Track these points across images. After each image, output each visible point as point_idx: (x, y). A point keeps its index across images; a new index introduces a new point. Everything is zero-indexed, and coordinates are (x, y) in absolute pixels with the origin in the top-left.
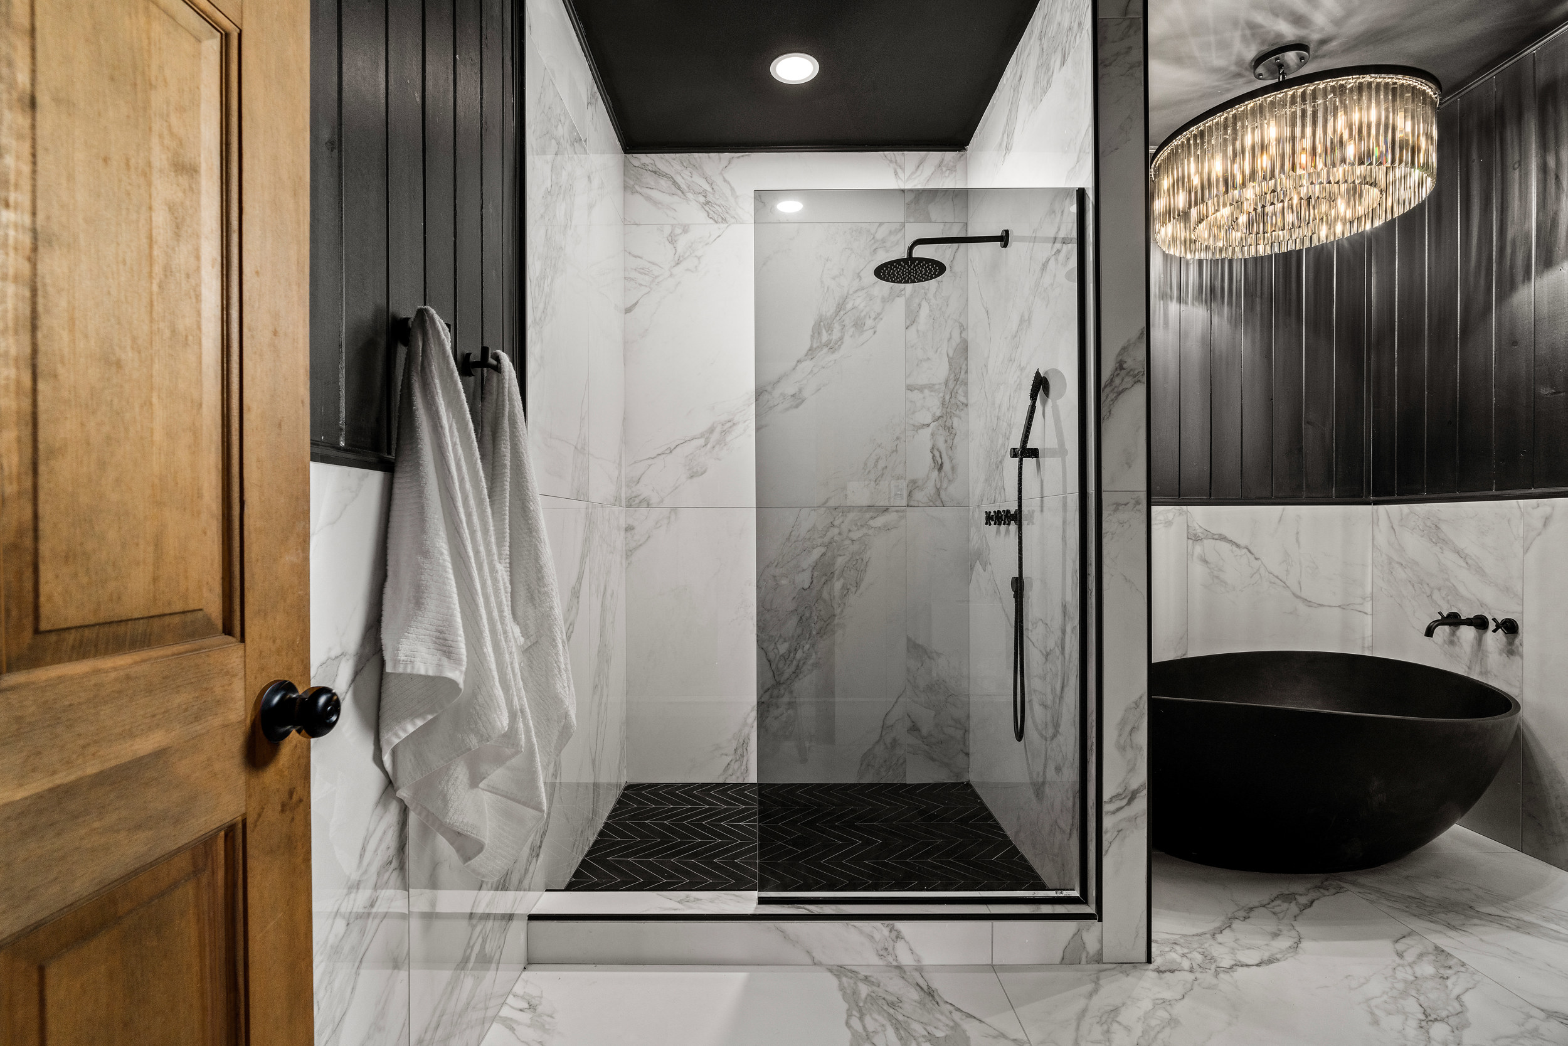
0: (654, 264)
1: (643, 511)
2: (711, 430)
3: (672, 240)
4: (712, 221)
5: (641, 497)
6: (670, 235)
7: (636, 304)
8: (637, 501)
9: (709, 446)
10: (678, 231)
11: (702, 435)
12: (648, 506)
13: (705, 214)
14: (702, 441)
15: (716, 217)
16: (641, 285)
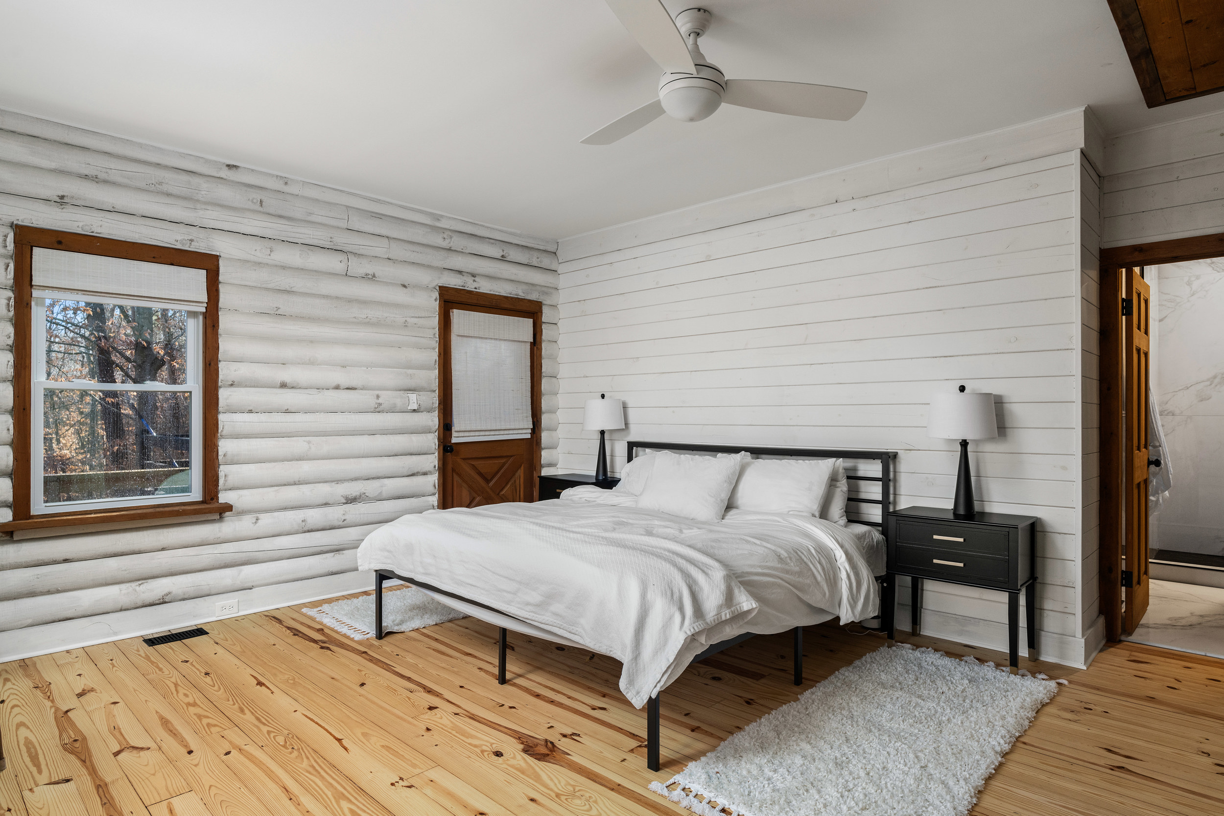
0: (1177, 296)
1: (1170, 417)
2: (1215, 377)
3: (1189, 284)
4: (1216, 272)
5: (1169, 411)
6: (1188, 281)
7: (1166, 317)
8: (1166, 413)
9: (1213, 385)
10: (1193, 279)
11: (1208, 380)
12: (1173, 415)
13: (1211, 269)
14: (1208, 383)
15: (1218, 269)
16: (1169, 307)
